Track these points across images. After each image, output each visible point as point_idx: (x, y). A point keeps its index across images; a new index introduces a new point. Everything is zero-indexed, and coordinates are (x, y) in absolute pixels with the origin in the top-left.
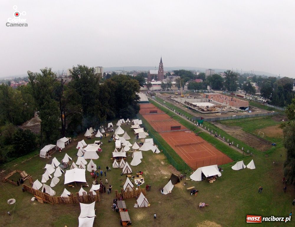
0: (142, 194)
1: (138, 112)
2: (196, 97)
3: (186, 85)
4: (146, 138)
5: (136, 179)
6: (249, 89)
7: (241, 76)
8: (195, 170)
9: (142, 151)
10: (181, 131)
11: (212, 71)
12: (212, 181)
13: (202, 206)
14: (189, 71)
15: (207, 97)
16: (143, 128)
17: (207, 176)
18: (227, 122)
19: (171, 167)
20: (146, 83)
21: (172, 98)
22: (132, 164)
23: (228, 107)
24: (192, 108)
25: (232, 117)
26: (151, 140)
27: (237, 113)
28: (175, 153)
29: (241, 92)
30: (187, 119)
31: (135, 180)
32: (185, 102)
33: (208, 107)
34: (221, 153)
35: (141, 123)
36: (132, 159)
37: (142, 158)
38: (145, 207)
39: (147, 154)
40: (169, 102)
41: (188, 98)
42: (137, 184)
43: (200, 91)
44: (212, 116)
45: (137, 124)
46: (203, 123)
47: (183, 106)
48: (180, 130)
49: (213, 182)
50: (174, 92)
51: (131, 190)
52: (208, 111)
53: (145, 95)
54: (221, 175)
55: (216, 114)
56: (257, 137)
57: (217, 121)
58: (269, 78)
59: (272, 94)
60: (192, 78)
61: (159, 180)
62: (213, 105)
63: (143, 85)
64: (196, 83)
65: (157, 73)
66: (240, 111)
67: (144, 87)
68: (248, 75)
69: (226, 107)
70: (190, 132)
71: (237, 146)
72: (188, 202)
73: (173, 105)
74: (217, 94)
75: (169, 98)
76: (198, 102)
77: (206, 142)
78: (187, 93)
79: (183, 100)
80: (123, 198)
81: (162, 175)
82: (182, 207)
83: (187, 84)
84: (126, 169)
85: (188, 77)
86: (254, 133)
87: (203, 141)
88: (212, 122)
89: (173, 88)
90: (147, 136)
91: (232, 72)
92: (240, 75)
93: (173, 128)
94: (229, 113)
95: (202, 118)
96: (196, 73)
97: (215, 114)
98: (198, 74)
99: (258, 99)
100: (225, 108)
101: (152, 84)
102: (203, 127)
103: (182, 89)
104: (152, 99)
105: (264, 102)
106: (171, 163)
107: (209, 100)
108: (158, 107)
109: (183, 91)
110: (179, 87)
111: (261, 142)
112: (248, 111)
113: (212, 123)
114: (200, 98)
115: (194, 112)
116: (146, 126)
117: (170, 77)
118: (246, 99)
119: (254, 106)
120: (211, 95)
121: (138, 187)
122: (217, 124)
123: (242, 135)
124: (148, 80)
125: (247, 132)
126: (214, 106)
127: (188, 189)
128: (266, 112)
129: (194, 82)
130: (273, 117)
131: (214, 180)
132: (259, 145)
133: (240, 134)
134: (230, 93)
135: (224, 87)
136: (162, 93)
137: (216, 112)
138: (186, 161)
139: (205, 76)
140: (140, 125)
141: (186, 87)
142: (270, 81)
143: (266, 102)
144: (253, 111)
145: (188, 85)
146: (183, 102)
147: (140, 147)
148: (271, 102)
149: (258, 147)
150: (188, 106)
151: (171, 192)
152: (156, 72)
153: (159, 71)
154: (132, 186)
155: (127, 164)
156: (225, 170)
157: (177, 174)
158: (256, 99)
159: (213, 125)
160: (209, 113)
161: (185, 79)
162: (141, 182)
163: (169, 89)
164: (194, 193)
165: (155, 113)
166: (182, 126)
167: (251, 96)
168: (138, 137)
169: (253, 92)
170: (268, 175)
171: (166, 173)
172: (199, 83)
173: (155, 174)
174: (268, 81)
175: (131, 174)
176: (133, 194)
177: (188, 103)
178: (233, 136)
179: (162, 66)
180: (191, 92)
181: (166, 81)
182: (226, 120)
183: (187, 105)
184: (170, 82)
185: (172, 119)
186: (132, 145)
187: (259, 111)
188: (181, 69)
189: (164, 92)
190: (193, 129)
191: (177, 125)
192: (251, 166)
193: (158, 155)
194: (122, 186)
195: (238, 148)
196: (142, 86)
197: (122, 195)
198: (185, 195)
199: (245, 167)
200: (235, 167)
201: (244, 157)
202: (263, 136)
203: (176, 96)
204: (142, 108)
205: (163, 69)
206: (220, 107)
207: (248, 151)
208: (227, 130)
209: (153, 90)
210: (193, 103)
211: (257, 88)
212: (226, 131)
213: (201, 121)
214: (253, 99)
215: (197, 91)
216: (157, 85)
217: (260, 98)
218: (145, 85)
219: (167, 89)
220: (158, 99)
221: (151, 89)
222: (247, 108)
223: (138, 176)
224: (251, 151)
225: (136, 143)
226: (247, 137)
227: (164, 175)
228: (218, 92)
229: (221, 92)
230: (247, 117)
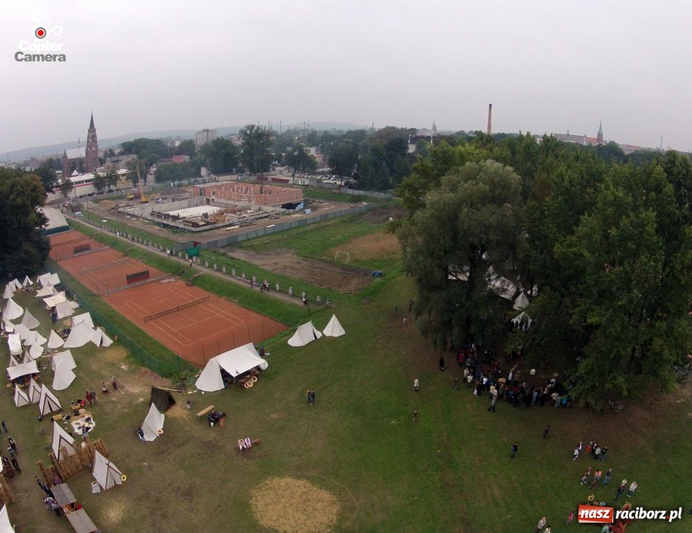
0: (98, 455)
1: (48, 255)
2: (176, 196)
3: (151, 174)
4: (74, 315)
5: (74, 422)
6: (300, 162)
7: (279, 137)
8: (203, 367)
9: (71, 349)
10: (152, 282)
11: (210, 134)
12: (250, 384)
13: (245, 446)
14: (158, 140)
15: (202, 192)
16: (63, 293)
17: (234, 375)
18: (256, 242)
19: (145, 373)
20: (60, 181)
21: (121, 210)
22: (56, 386)
23: (254, 207)
24: (169, 225)
25: (265, 228)
26: (86, 317)
27: (277, 220)
28: (148, 336)
29: (281, 172)
30: (161, 251)
31: (73, 424)
32: (153, 214)
33: (206, 215)
34: (255, 314)
35: (58, 281)
36: (53, 373)
37: (75, 367)
38: (116, 486)
39: (84, 354)
40: (114, 218)
41: (157, 203)
42: (80, 432)
43: (185, 182)
44: (219, 235)
45: (49, 285)
46: (200, 254)
47: (148, 224)
48: (148, 281)
49: (252, 385)
50: (124, 195)
51: (71, 451)
52: (208, 223)
53: (60, 212)
54: (267, 365)
55: (228, 228)
56: (334, 264)
57: (233, 243)
58: (349, 132)
59: (358, 165)
60: (165, 156)
61: (126, 410)
62: (218, 209)
63: (53, 187)
64: (175, 164)
65: (84, 155)
66: (284, 214)
67: (54, 193)
68: (296, 132)
69: (250, 209)
70: (173, 280)
71: (290, 291)
72: (211, 446)
73: (124, 224)
74: (226, 182)
75: (115, 211)
76: (181, 208)
77: (213, 296)
78: (154, 190)
79: (145, 210)
80: (60, 477)
81: (128, 395)
82: (200, 462)
83: (153, 169)
84: (47, 403)
85: (156, 153)
86: (325, 257)
87: (207, 294)
88: (220, 247)
89: (122, 184)
90: (76, 309)
91: (258, 129)
92: (277, 134)
93: (132, 278)
94: (259, 221)
95: (196, 244)
96: (173, 143)
97: (225, 229)
98: (177, 144)
99: (325, 182)
100: (246, 213)
101: (73, 183)
102: (202, 264)
103: (143, 184)
104: (77, 220)
105: (340, 186)
106: (143, 363)
107: (208, 200)
108: (92, 235)
109: (146, 187)
110: (135, 181)
111: (344, 273)
112: (302, 211)
113: (222, 251)
114: (186, 199)
115: (176, 232)
116: (70, 285)
117: (114, 159)
118: (294, 185)
119: (317, 197)
120: (212, 187)
121: (85, 440)
122: (234, 252)
123: (298, 266)
124: (63, 176)
125: (307, 257)
126: (220, 211)
127: (200, 414)
128: (346, 207)
129: (169, 163)
130: (365, 215)
131: (255, 379)
132: (342, 280)
133: (290, 264)
134: (255, 178)
135: (240, 165)
136: (96, 201)
137: (227, 223)
138: (177, 351)
139: (194, 146)
140: (55, 286)
141: (151, 178)
142: (350, 140)
143: (343, 184)
144: (314, 209)
145: (155, 172)
146: (147, 214)
147: (65, 341)
148: (355, 184)
149: (339, 286)
150: (160, 221)
151: (162, 432)
152: (80, 153)
153: (87, 149)
154: (71, 440)
155: (45, 389)
156: (273, 351)
157: (164, 385)
158: (319, 181)
159: (224, 254)
160: (211, 229)
161: (149, 160)
162: (87, 425)
163: (112, 187)
164: (216, 421)
165: (88, 252)
166: (153, 270)
167: (306, 176)
168: (55, 316)
169: (310, 168)
170: (381, 341)
171: (137, 389)
172: (181, 163)
173: (114, 399)
174: (344, 140)
175: (60, 411)
176: (79, 461)
177: (159, 213)
178: (276, 272)
179: (94, 136)
180: (164, 188)
181: (104, 171)
182: (254, 238)
183: (157, 220)
184: (114, 171)
185: (127, 258)
186: (45, 340)
187: (328, 206)
188: (138, 138)
189: (100, 197)
190: (179, 272)
191: (140, 271)
192: (334, 329)
193: (110, 351)
194: (50, 448)
195: (293, 295)
196: (50, 190)
197: (55, 470)
198: (198, 431)
199: (319, 335)
200: (296, 341)
201: (312, 313)
202: (348, 260)
203: (131, 204)
204: (57, 245)
205: (96, 142)
206: (234, 212)
207: (318, 299)
208: (259, 261)
209: (76, 198)
210: (171, 213)
211: (319, 159)
212: (257, 262)
213: (194, 249)
214: (311, 184)
215: (177, 183)
216: (85, 183)
217: (329, 179)
218: (56, 187)
219: (107, 189)
220: (89, 216)
221: (71, 195)
222: (300, 203)
223: (77, 413)
224: (324, 298)
225: (53, 331)
226: (309, 269)
227: (136, 396)
228: (228, 177)
229: (234, 177)
230: (303, 223)
